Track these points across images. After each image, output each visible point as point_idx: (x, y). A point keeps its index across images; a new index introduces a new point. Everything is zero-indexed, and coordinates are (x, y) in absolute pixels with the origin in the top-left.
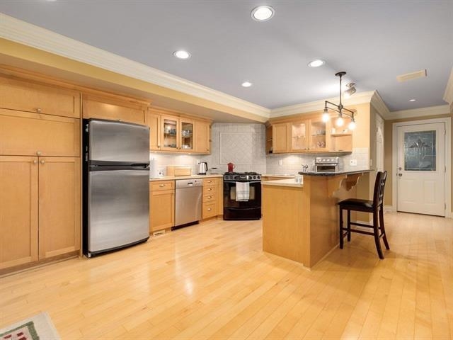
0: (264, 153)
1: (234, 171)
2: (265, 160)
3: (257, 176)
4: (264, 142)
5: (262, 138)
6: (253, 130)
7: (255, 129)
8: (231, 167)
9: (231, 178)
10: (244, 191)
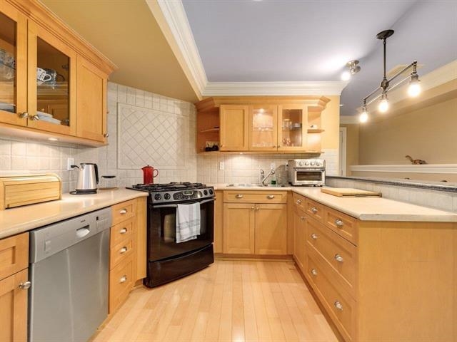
0: (194, 151)
1: (156, 181)
2: (195, 161)
3: (208, 190)
4: (194, 132)
5: (191, 126)
6: (178, 111)
7: (182, 109)
8: (148, 173)
9: (167, 197)
10: (192, 221)
